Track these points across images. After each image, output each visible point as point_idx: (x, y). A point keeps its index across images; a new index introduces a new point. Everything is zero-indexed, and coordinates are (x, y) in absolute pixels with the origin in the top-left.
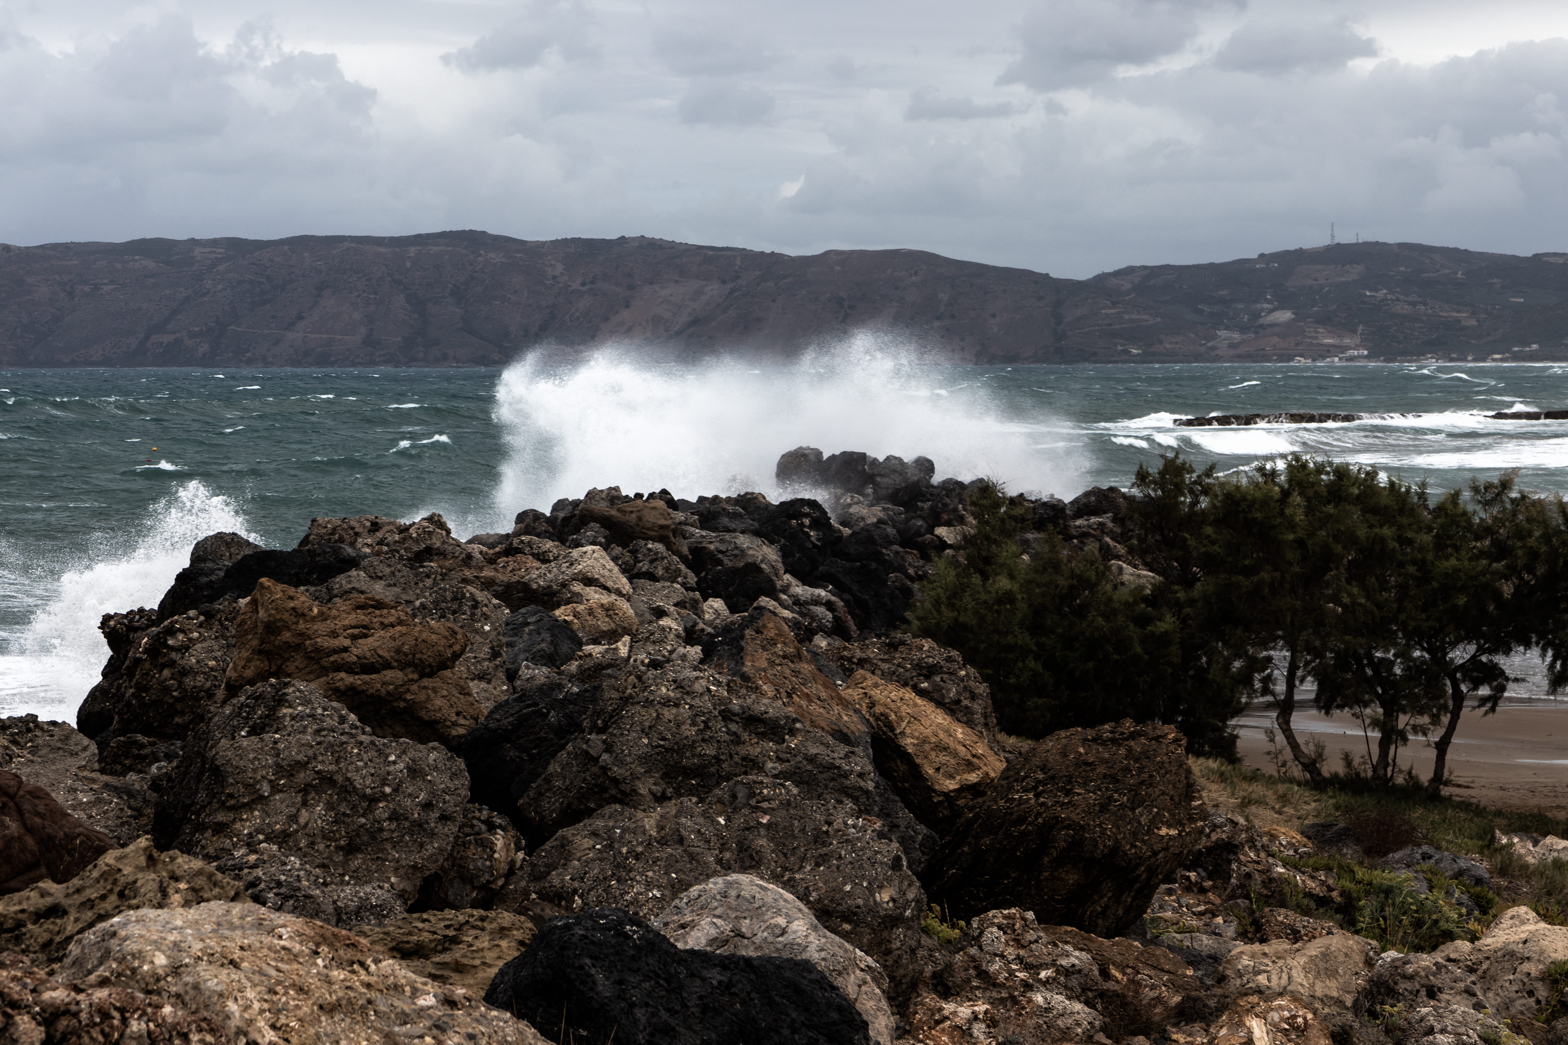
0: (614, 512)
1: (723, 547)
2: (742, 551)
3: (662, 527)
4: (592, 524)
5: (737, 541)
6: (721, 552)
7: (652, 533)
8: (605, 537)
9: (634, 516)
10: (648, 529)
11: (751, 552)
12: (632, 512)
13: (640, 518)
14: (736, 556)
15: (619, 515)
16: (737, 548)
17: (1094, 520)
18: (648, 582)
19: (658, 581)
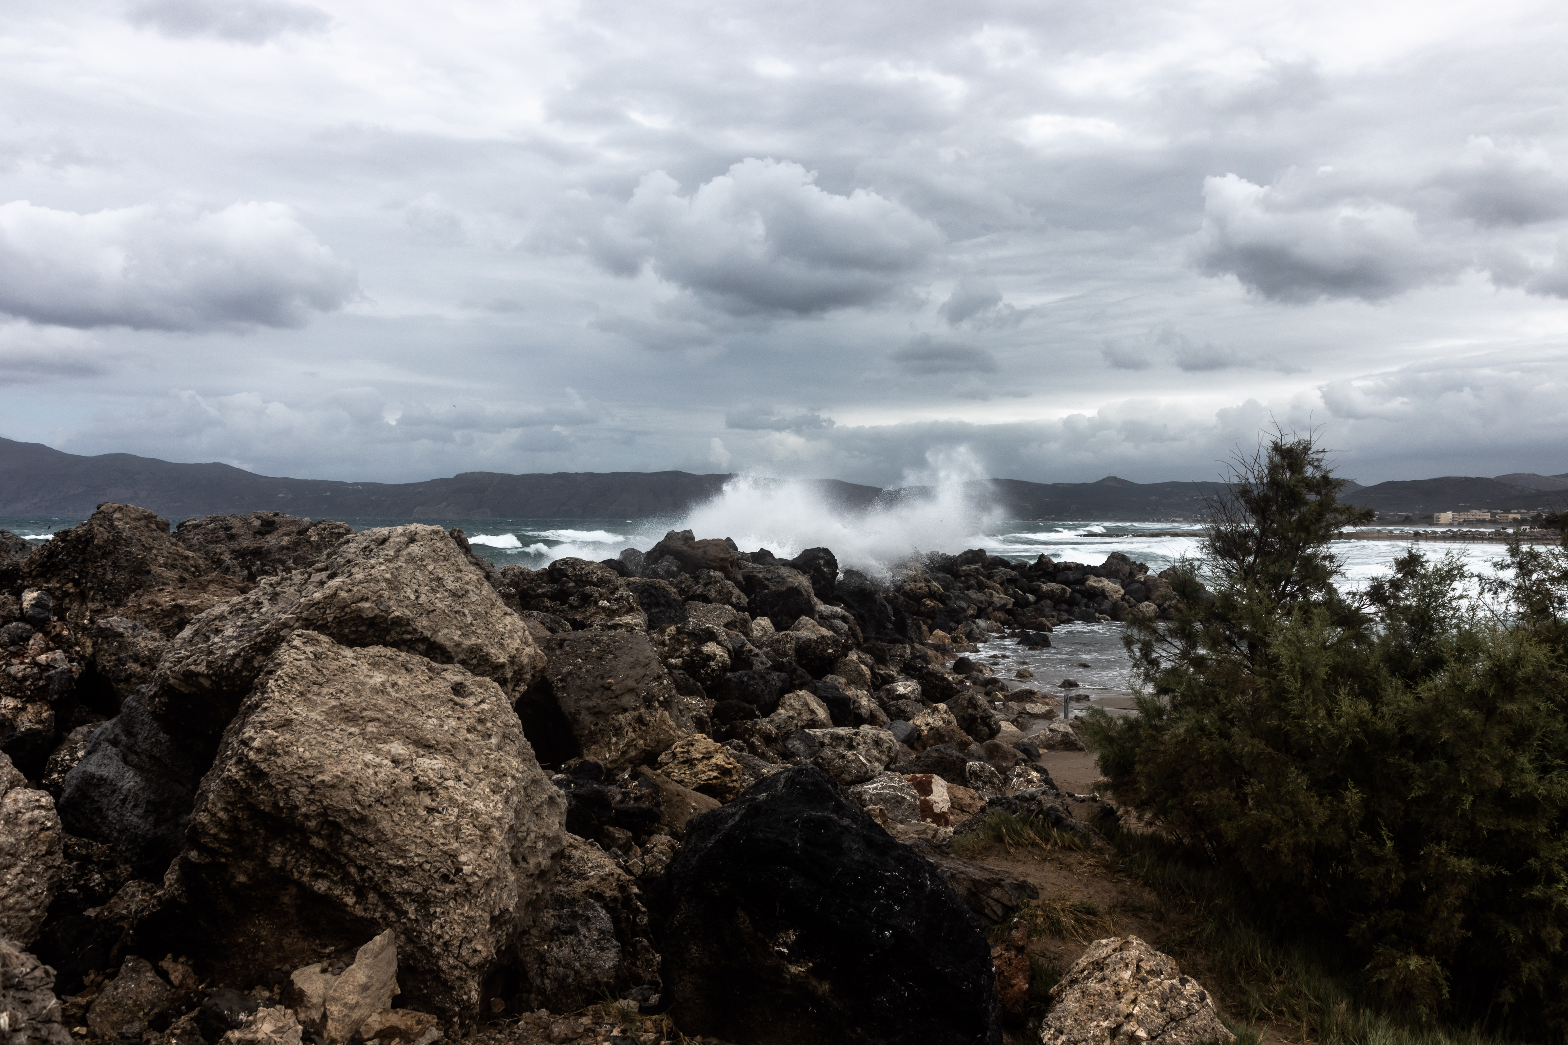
0: (685, 548)
1: (768, 576)
2: (783, 579)
3: (722, 559)
4: (668, 557)
5: (779, 571)
6: (767, 579)
7: (714, 564)
8: (677, 567)
9: (700, 551)
10: (711, 561)
11: (790, 580)
12: (699, 548)
13: (705, 553)
14: (778, 582)
15: (691, 552)
16: (779, 576)
17: (972, 567)
18: (701, 604)
19: (711, 603)
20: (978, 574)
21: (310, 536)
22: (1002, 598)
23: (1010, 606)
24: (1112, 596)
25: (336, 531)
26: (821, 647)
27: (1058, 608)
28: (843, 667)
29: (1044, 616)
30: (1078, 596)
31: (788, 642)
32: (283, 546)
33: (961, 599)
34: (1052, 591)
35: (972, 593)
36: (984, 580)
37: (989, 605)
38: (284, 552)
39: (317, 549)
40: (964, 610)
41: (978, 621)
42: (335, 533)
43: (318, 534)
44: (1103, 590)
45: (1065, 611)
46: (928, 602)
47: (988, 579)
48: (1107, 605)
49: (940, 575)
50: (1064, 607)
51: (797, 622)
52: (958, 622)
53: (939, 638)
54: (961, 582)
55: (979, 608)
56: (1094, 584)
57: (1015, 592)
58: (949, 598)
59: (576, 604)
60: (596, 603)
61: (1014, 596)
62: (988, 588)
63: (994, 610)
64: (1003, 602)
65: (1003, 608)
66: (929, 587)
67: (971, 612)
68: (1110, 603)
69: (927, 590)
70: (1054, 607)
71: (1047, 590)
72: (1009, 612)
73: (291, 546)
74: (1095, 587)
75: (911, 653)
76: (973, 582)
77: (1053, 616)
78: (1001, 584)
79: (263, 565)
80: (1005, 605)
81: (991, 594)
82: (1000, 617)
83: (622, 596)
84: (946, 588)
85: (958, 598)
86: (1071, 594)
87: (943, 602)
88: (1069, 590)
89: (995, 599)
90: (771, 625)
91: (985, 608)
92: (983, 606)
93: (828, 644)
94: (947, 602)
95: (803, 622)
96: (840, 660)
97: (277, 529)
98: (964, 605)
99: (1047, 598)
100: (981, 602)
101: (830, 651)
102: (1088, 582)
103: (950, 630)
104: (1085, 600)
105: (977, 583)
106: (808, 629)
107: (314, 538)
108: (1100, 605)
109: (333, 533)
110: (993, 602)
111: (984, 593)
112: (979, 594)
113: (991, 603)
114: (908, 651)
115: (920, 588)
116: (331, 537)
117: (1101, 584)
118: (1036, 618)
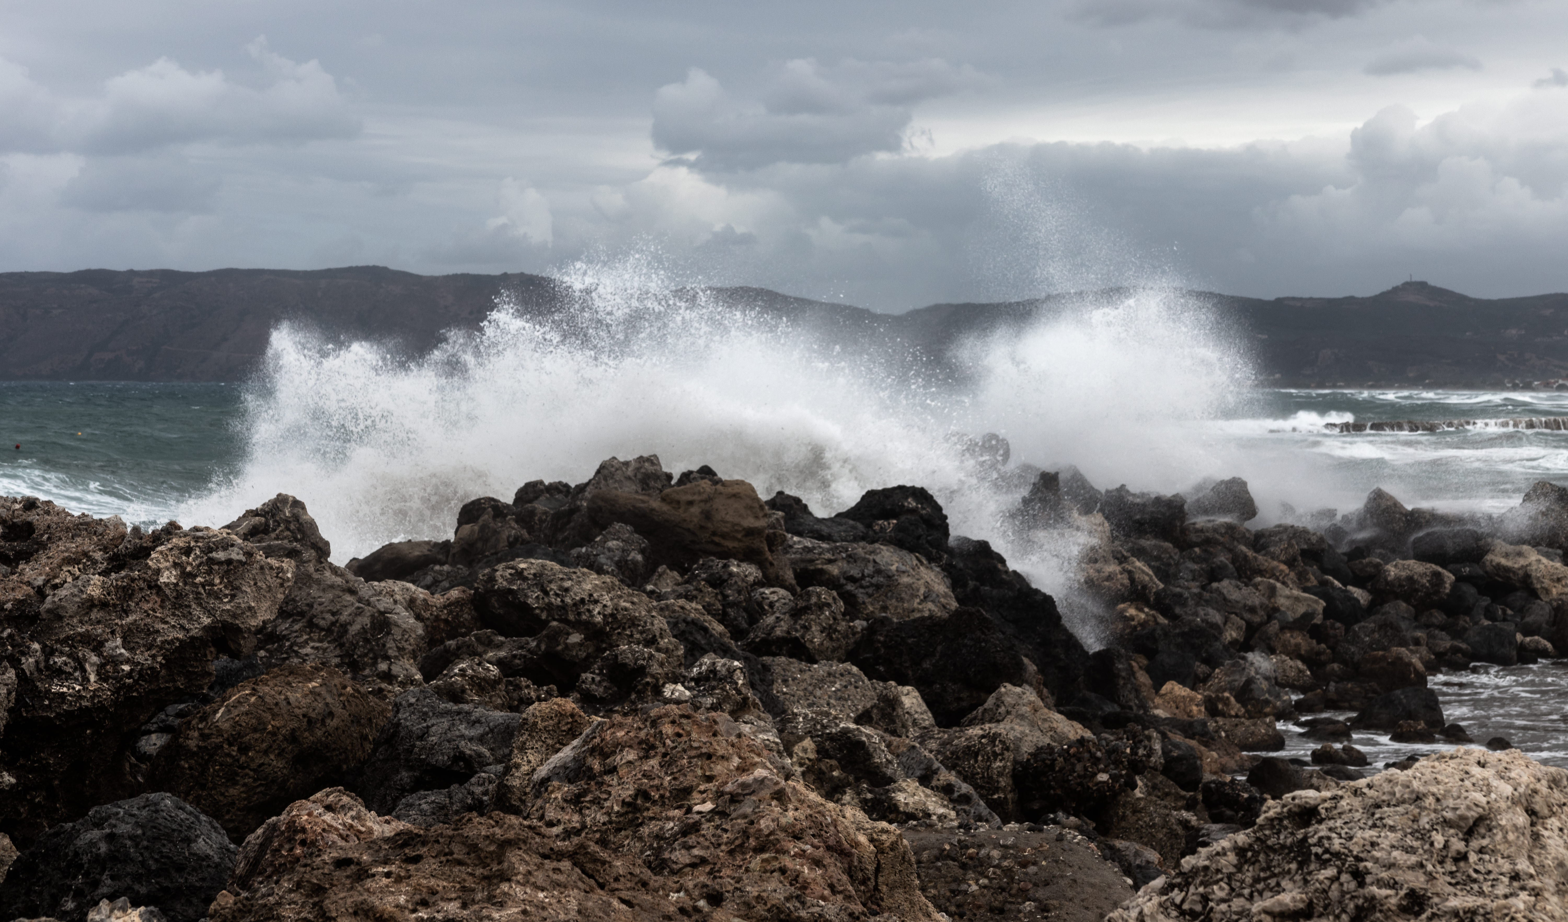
0: (655, 504)
1: (855, 572)
2: (889, 577)
3: (751, 532)
4: (617, 526)
5: (878, 559)
6: (852, 579)
7: (730, 544)
8: (642, 551)
9: (695, 510)
10: (724, 536)
11: (905, 580)
12: (691, 503)
13: (707, 515)
14: (878, 587)
15: (665, 508)
16: (878, 572)
17: (1218, 520)
18: (795, 665)
19: (812, 660)
20: (1233, 539)
21: (158, 572)
22: (1297, 599)
23: (1318, 620)
24: (1547, 591)
25: (221, 555)
26: (1079, 767)
27: (1423, 619)
28: (1132, 819)
29: (1403, 643)
30: (1470, 590)
31: (996, 755)
32: (91, 599)
33: (1208, 603)
34: (1410, 579)
35: (1226, 586)
36: (1250, 553)
37: (1270, 618)
38: (95, 615)
39: (175, 606)
40: (1216, 630)
41: (1250, 656)
42: (220, 563)
43: (175, 565)
44: (1527, 576)
45: (1442, 628)
46: (1132, 612)
47: (1257, 551)
48: (1539, 613)
49: (1147, 543)
50: (1439, 617)
51: (990, 702)
52: (1212, 662)
53: (1177, 702)
54: (1193, 560)
55: (1249, 624)
56: (1503, 561)
57: (1324, 583)
58: (1179, 599)
59: (598, 691)
60: (657, 691)
61: (1323, 590)
62: (1261, 573)
63: (1282, 629)
64: (1301, 610)
65: (1303, 623)
66: (1130, 573)
67: (1231, 634)
68: (1547, 609)
69: (1126, 582)
70: (1416, 618)
71: (1398, 578)
72: (1316, 633)
73: (112, 599)
74: (1507, 570)
75: (1165, 752)
76: (1223, 558)
77: (1417, 642)
78: (1291, 563)
79: (48, 652)
80: (1308, 616)
81: (1272, 591)
82: (1298, 645)
83: (713, 671)
84: (1164, 573)
85: (1199, 600)
86: (1454, 586)
87: (1166, 611)
88: (1449, 577)
89: (1282, 602)
90: (925, 707)
91: (1262, 624)
92: (1257, 619)
93: (1096, 761)
94: (1178, 610)
95: (1008, 700)
96: (1122, 799)
97: (43, 546)
98: (1216, 617)
99: (1397, 596)
100: (1252, 610)
101: (1103, 777)
102: (1489, 557)
103: (1194, 682)
104: (1486, 601)
105: (1233, 563)
106: (1022, 717)
107: (168, 577)
108: (1521, 611)
109: (211, 561)
110: (1276, 610)
111: (1256, 586)
112: (1245, 591)
113: (1273, 612)
114: (1157, 747)
115: (1109, 578)
116: (210, 572)
117: (1522, 562)
118: (1384, 649)
